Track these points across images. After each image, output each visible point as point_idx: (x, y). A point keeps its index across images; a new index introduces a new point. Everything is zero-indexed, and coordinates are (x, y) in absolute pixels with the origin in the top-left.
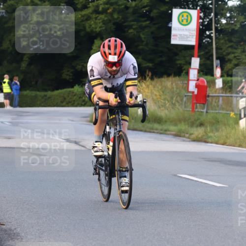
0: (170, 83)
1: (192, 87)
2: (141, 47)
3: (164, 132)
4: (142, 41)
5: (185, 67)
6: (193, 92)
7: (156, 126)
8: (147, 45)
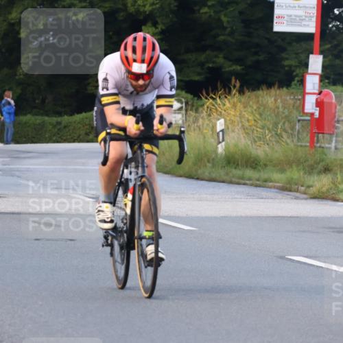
0: (271, 98)
1: (310, 105)
2: (222, 38)
3: (262, 184)
4: (225, 28)
5: (298, 71)
6: (312, 114)
7: (249, 173)
8: (232, 33)
